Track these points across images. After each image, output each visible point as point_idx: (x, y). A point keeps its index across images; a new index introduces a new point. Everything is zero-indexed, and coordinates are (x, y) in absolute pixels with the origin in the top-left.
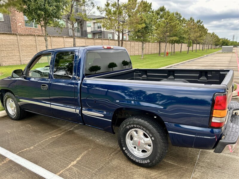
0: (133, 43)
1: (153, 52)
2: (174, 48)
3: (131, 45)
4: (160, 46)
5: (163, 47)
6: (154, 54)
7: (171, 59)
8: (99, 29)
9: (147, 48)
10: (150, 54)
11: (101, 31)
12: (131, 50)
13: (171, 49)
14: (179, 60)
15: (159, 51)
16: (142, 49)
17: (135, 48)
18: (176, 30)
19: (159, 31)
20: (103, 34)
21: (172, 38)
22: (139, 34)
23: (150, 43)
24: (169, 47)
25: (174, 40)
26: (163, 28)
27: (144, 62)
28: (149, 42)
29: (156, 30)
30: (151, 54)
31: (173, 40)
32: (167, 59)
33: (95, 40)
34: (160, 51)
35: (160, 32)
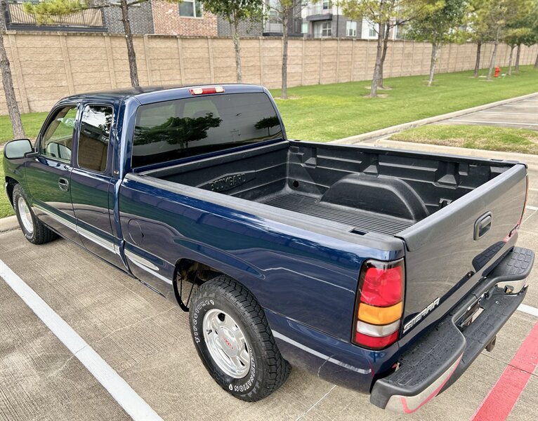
0: (409, 47)
1: (459, 67)
2: (518, 56)
3: (406, 52)
4: (479, 52)
5: (487, 54)
6: (461, 72)
7: (503, 86)
8: (326, 12)
9: (446, 56)
10: (450, 73)
11: (331, 15)
12: (405, 63)
13: (509, 57)
14: (525, 89)
15: (475, 65)
16: (432, 61)
17: (415, 58)
18: (525, 11)
19: (479, 15)
20: (336, 23)
21: (511, 32)
22: (428, 25)
23: (454, 45)
24: (505, 54)
25: (517, 37)
26: (490, 7)
27: (435, 93)
28: (451, 42)
29: (473, 11)
30: (455, 73)
31: (514, 37)
32: (493, 87)
33: (322, 42)
34: (477, 66)
35: (481, 19)
